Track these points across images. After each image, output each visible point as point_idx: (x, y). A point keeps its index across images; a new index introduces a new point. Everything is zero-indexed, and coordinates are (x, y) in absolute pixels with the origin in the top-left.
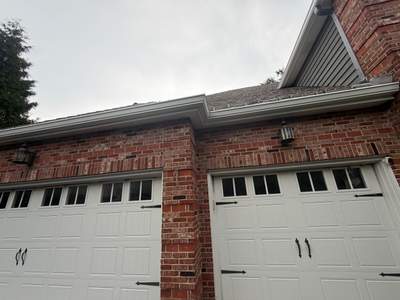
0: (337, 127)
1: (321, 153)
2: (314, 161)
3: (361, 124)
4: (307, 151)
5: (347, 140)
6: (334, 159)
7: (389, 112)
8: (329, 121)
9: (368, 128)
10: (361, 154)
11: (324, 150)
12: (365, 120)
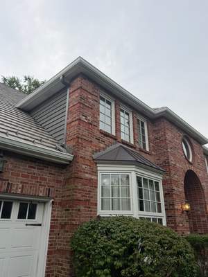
0: (36, 171)
1: (17, 188)
2: (10, 193)
3: (50, 174)
4: (8, 183)
5: (38, 182)
6: (24, 195)
7: (64, 171)
8: (33, 165)
9: (52, 177)
10: (41, 194)
11: (20, 186)
12: (53, 171)
